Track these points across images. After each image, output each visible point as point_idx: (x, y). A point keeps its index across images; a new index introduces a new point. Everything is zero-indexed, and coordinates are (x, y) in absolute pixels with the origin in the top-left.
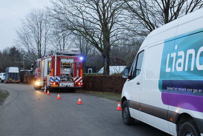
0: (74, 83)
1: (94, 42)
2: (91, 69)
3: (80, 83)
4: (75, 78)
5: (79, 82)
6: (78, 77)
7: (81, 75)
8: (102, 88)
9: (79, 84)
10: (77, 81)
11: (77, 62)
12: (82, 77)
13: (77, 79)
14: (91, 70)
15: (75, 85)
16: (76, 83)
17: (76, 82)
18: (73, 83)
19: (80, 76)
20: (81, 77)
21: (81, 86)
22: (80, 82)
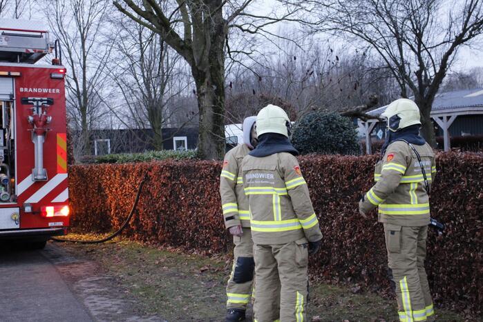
0: (22, 210)
1: (152, 13)
2: (185, 138)
3: (56, 211)
4: (27, 182)
5: (47, 200)
6: (39, 177)
7: (62, 162)
8: (179, 228)
9: (50, 211)
10: (36, 198)
11: (36, 94)
12: (65, 176)
13: (38, 184)
14: (184, 141)
15: (23, 218)
16: (28, 209)
17: (33, 205)
18: (17, 210)
19: (51, 171)
20: (60, 178)
21: (61, 224)
22: (55, 201)
